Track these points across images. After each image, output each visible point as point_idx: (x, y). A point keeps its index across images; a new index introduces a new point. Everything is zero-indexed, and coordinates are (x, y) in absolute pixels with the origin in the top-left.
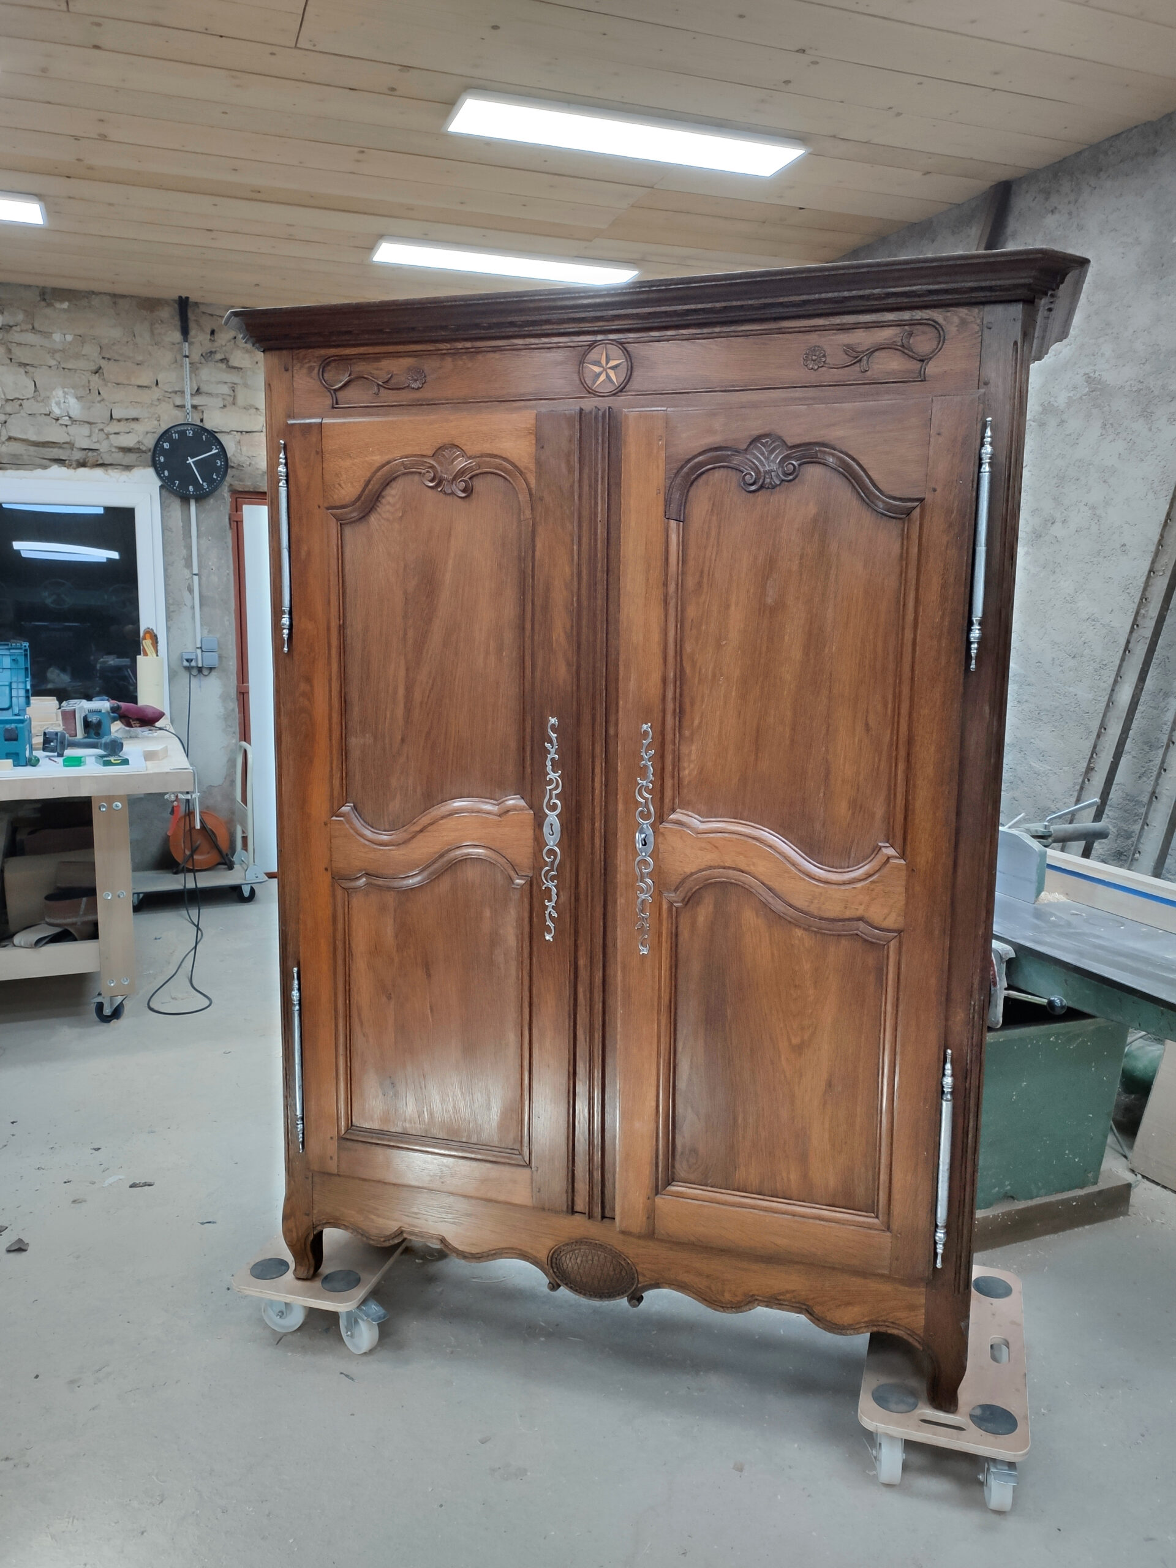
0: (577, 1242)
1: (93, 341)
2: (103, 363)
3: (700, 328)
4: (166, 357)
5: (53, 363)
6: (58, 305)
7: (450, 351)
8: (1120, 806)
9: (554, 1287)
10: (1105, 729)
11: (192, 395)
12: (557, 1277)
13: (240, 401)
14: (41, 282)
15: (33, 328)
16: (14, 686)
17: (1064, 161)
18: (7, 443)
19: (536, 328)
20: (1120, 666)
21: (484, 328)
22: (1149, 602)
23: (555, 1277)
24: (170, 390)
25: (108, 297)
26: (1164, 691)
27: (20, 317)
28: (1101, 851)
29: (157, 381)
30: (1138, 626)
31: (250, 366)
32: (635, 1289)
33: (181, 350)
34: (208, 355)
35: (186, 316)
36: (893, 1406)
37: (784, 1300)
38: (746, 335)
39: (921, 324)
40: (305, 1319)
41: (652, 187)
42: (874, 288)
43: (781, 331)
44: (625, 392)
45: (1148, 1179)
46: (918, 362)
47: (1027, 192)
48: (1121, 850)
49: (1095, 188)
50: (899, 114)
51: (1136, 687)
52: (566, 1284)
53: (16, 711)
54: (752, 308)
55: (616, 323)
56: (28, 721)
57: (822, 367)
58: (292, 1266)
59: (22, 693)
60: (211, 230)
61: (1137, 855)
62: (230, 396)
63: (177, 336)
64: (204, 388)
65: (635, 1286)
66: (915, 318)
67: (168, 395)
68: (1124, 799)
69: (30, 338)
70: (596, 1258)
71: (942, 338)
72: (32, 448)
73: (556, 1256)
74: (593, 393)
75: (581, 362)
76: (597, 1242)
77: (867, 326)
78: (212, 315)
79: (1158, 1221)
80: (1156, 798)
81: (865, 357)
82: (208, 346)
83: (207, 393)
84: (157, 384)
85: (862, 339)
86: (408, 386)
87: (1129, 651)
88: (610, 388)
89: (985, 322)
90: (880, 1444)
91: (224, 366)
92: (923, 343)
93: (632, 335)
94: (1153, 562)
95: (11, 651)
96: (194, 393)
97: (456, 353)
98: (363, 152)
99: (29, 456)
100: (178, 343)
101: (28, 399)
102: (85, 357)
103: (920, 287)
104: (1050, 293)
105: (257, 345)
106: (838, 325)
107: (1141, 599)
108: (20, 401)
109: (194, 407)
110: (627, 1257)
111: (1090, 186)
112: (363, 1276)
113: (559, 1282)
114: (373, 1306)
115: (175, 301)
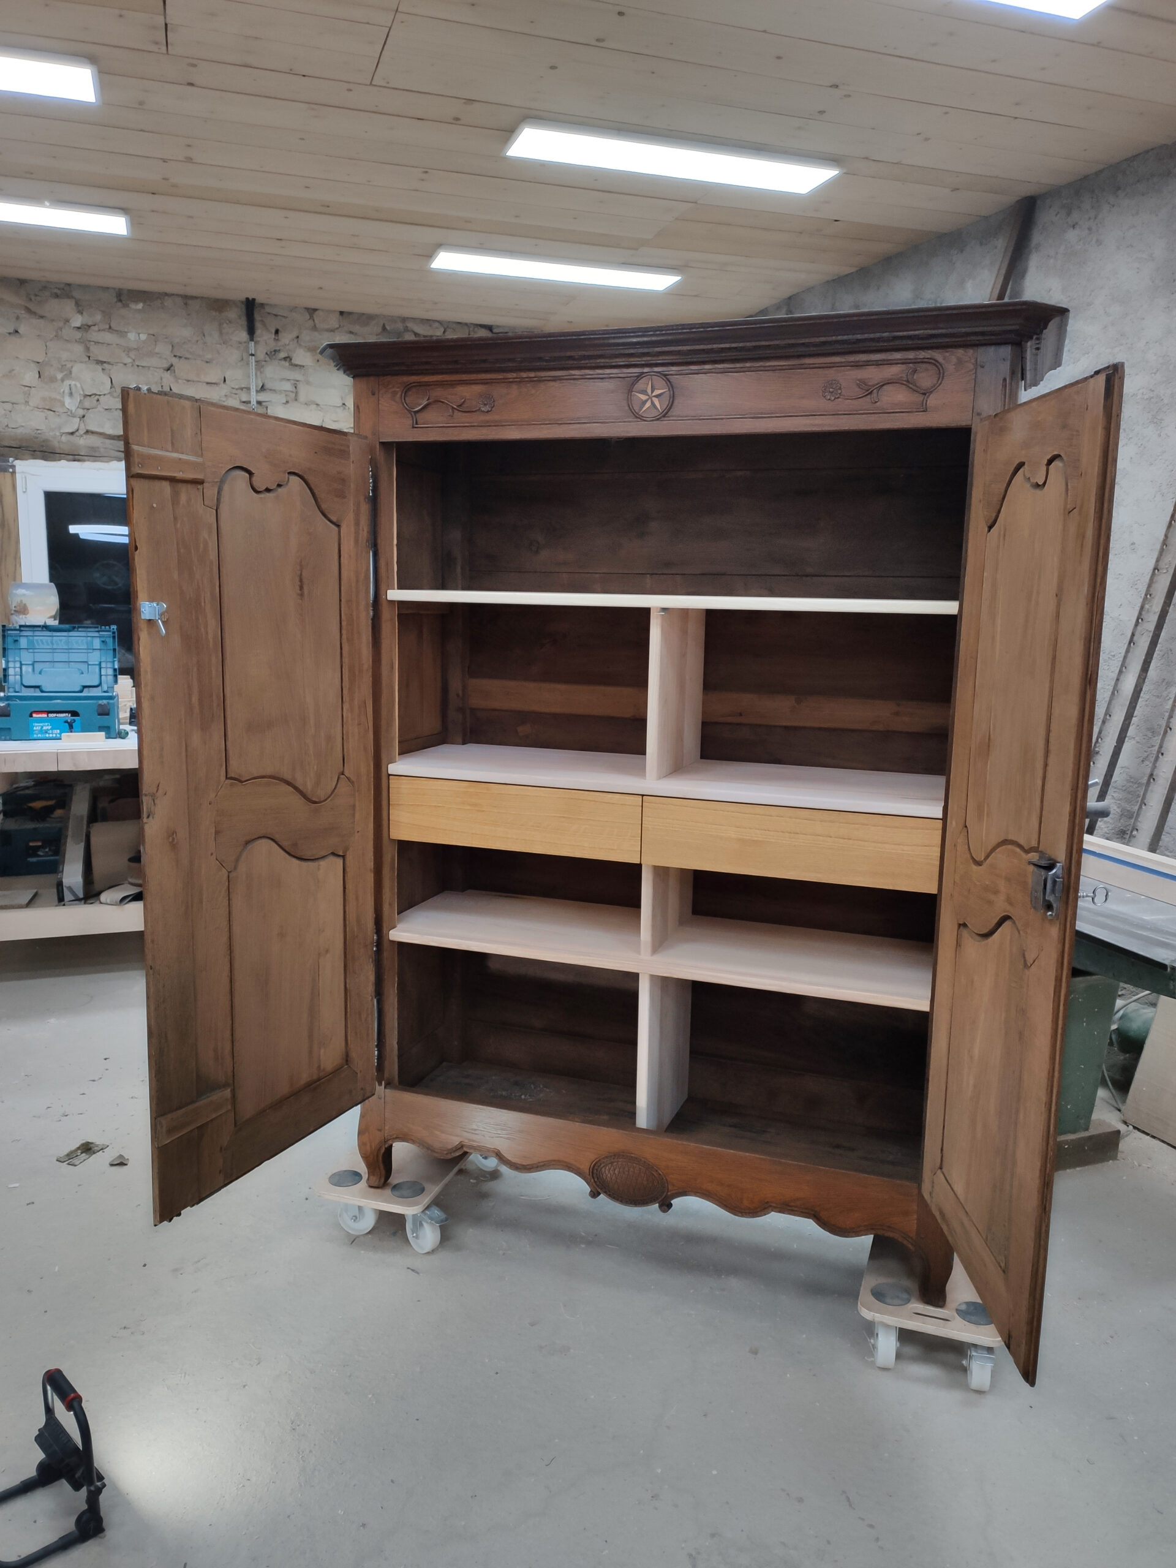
0: (615, 1155)
1: (166, 340)
2: (175, 361)
3: (733, 363)
4: (233, 355)
5: (129, 360)
6: (133, 306)
7: (516, 380)
8: (1124, 788)
9: (594, 1194)
10: (1110, 716)
11: (257, 391)
12: (598, 1186)
13: (302, 397)
14: (118, 284)
15: (110, 327)
16: (103, 665)
17: (1086, 178)
18: (85, 436)
19: (591, 361)
20: (1125, 657)
21: (546, 361)
22: (1153, 598)
23: (595, 1186)
24: (237, 387)
25: (180, 298)
26: (1166, 681)
27: (98, 317)
28: (1106, 829)
29: (225, 378)
30: (1142, 619)
31: (310, 364)
32: (665, 1197)
33: (247, 348)
34: (272, 354)
35: (253, 314)
36: (888, 1300)
37: (796, 1207)
38: (774, 369)
39: (922, 362)
40: (376, 1224)
41: (696, 203)
42: (883, 332)
43: (802, 367)
44: (668, 417)
45: (1139, 1130)
46: (921, 395)
47: (1050, 207)
48: (1125, 829)
49: (1113, 206)
50: (927, 139)
51: (1139, 676)
52: (605, 1192)
53: (105, 688)
54: (777, 347)
55: (661, 358)
56: (116, 698)
57: (838, 398)
58: (365, 1176)
59: (110, 672)
60: (281, 240)
61: (1135, 833)
62: (292, 392)
63: (244, 335)
64: (268, 385)
65: (665, 1194)
66: (919, 357)
67: (234, 391)
68: (1128, 781)
69: (108, 337)
70: (632, 1169)
71: (941, 375)
72: (108, 441)
73: (596, 1168)
74: (638, 417)
75: (630, 391)
76: (633, 1155)
77: (878, 364)
78: (276, 315)
79: (1144, 1165)
80: (1154, 779)
81: (875, 391)
82: (272, 345)
83: (271, 390)
84: (225, 381)
85: (873, 374)
86: (480, 409)
87: (1134, 644)
88: (655, 413)
89: (978, 362)
90: (877, 1334)
91: (287, 364)
92: (925, 379)
93: (674, 368)
94: (1158, 561)
95: (101, 633)
96: (259, 389)
97: (521, 381)
98: (426, 172)
99: (106, 448)
100: (245, 342)
101: (104, 395)
102: (158, 355)
103: (922, 331)
104: (1035, 337)
105: (348, 372)
106: (853, 362)
107: (1146, 595)
108: (97, 397)
109: (259, 403)
110: (659, 1169)
111: (1109, 203)
112: (427, 1186)
113: (599, 1190)
114: (436, 1211)
115: (242, 302)
